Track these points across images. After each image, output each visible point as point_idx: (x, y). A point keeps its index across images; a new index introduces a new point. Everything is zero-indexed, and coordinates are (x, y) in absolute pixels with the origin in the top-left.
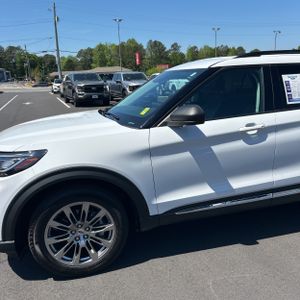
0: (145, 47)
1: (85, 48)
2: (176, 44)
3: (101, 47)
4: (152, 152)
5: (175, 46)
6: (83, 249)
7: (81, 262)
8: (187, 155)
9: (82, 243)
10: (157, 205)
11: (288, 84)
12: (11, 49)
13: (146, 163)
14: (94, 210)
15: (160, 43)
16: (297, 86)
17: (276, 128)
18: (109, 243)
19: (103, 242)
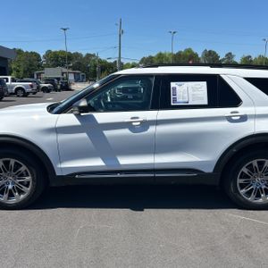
0: (200, 56)
2: (230, 53)
4: (57, 130)
5: (229, 55)
6: (10, 190)
7: (8, 199)
8: (84, 135)
9: (10, 187)
10: (61, 168)
11: (175, 89)
12: (89, 55)
13: (52, 137)
14: (17, 166)
15: (214, 53)
16: (182, 91)
17: (157, 123)
18: (28, 190)
19: (24, 189)
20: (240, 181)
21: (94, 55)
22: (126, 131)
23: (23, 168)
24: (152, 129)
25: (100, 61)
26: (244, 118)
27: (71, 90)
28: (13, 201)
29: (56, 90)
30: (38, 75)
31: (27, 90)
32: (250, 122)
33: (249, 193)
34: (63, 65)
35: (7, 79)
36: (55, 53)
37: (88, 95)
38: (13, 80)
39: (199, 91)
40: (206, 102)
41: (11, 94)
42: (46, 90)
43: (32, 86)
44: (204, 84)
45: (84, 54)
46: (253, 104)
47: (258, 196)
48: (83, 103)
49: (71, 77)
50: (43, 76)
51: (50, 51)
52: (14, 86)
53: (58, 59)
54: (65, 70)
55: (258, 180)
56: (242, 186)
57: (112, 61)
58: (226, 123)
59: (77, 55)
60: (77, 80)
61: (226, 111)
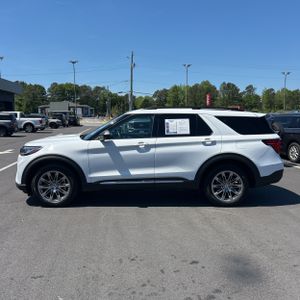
0: (218, 89)
1: (161, 89)
2: (251, 86)
3: (175, 89)
4: (89, 151)
5: (250, 88)
6: (55, 194)
7: (53, 200)
8: (107, 154)
9: (55, 191)
11: (168, 124)
12: (98, 88)
16: (173, 125)
17: (156, 146)
18: (67, 193)
19: (64, 192)
20: (213, 186)
21: (103, 88)
22: (135, 152)
23: (65, 177)
24: (152, 150)
25: (110, 95)
26: (214, 143)
27: (79, 125)
28: (56, 201)
29: (64, 125)
30: (43, 109)
31: (36, 126)
32: (218, 146)
33: (220, 195)
34: (69, 99)
35: (16, 115)
36: (61, 86)
37: (109, 128)
38: (22, 116)
39: (184, 125)
40: (188, 132)
41: (21, 130)
42: (54, 126)
43: (41, 122)
44: (187, 121)
45: (93, 87)
46: (220, 134)
47: (227, 197)
48: (107, 133)
49: (79, 112)
50: (48, 110)
51: (55, 84)
52: (23, 121)
53: (64, 92)
54: (72, 104)
55: (227, 186)
56: (216, 190)
57: (123, 95)
58: (202, 146)
59: (85, 88)
60: (85, 115)
61: (202, 138)
